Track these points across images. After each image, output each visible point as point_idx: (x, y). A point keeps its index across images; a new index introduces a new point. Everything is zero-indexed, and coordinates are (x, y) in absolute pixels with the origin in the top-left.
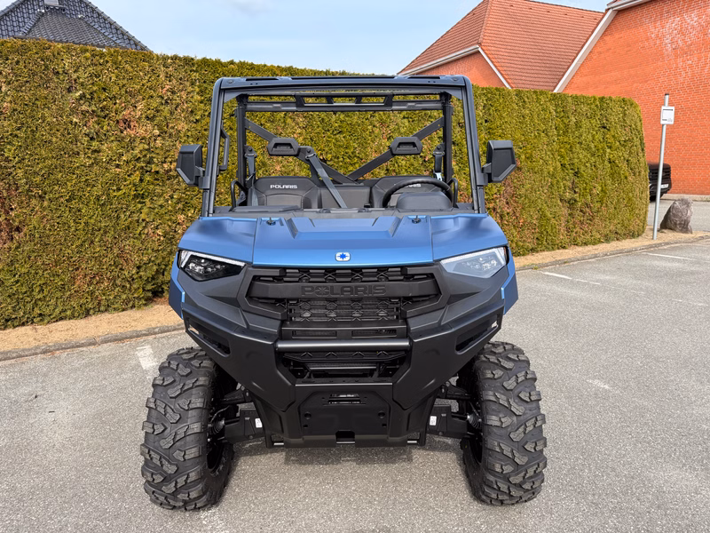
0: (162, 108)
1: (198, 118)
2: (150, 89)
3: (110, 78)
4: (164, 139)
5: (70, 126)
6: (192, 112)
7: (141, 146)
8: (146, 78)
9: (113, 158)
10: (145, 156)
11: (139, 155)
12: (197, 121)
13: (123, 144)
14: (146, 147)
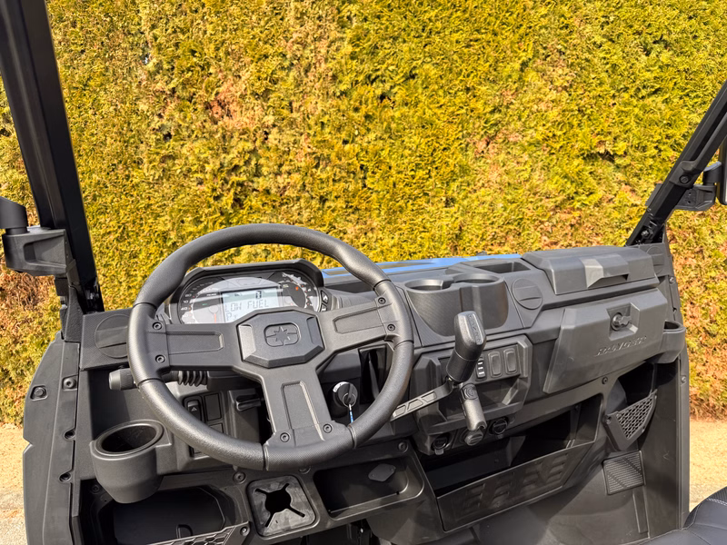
0: (281, 74)
1: (343, 87)
2: (266, 43)
3: (205, 32)
4: (281, 131)
5: (134, 118)
6: (334, 77)
7: (241, 145)
8: (262, 23)
9: (194, 168)
10: (247, 163)
11: (236, 162)
12: (344, 93)
13: (213, 144)
14: (249, 146)
